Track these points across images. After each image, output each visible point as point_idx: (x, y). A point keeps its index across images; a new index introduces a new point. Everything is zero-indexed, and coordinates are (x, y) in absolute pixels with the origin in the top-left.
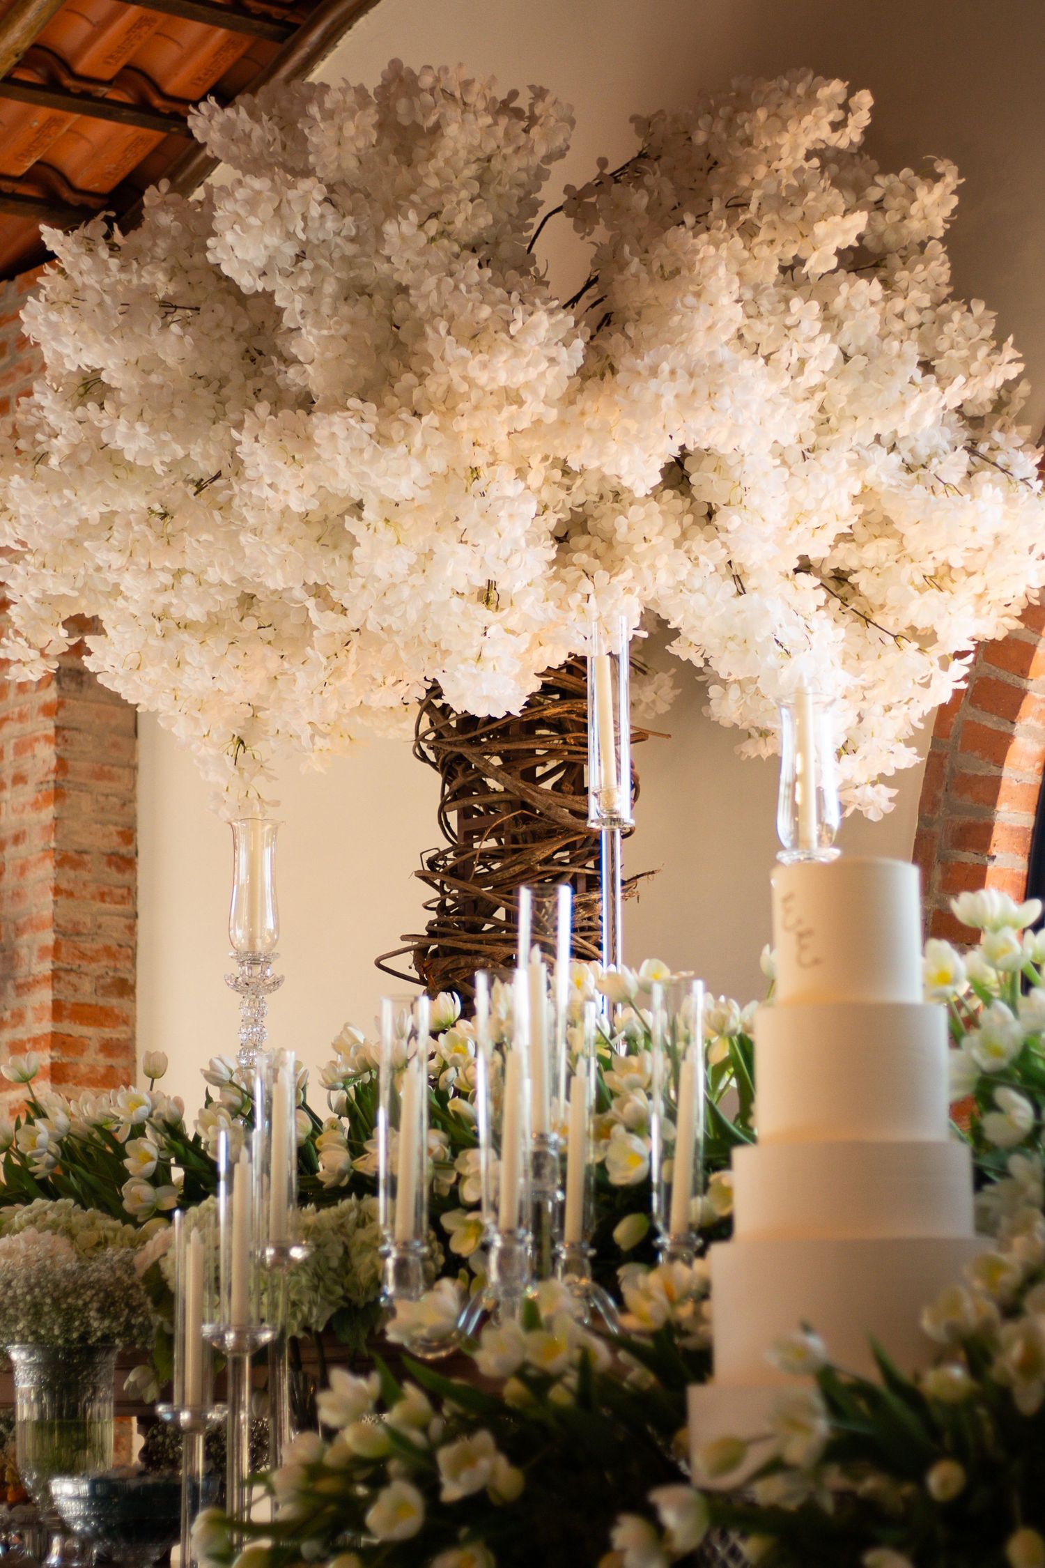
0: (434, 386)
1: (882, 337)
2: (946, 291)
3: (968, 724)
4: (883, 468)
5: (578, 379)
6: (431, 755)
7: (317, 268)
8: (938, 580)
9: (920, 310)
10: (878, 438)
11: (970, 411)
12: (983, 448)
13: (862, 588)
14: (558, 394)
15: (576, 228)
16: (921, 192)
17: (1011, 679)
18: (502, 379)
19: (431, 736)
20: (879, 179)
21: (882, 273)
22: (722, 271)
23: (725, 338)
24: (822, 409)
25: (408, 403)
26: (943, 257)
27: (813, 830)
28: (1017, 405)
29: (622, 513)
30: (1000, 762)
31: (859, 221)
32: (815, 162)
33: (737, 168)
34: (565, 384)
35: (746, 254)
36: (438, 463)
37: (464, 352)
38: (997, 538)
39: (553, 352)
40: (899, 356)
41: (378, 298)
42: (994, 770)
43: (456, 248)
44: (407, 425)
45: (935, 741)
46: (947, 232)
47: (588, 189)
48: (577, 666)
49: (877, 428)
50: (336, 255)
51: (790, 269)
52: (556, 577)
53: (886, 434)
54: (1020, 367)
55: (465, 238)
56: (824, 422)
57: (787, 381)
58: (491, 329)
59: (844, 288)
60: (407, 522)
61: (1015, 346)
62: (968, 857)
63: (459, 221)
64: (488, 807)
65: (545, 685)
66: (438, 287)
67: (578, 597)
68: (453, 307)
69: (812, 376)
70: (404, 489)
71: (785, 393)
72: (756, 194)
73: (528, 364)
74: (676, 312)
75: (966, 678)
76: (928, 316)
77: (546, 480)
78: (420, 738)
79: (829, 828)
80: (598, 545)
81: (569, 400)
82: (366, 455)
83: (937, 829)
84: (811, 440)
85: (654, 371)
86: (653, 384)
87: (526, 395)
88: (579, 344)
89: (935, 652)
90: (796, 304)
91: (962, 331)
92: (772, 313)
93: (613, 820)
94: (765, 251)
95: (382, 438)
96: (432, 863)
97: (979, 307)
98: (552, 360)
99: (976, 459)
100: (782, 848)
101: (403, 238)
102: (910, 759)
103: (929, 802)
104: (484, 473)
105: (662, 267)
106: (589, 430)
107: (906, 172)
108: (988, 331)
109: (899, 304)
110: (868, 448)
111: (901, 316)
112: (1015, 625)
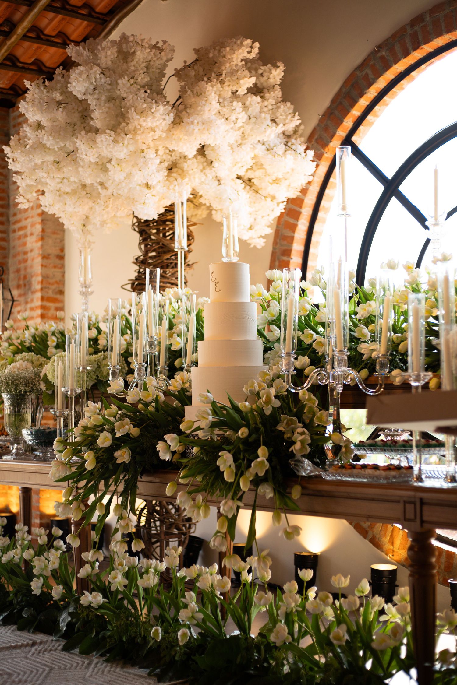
0: (131, 126)
1: (260, 112)
2: (280, 99)
3: (286, 221)
4: (260, 150)
5: (172, 125)
6: (137, 229)
7: (100, 93)
8: (276, 181)
9: (272, 105)
10: (259, 141)
11: (287, 133)
12: (289, 144)
13: (255, 183)
14: (166, 129)
15: (178, 80)
16: (273, 71)
17: (297, 209)
18: (149, 125)
19: (137, 224)
20: (262, 68)
21: (262, 94)
22: (213, 94)
23: (214, 113)
24: (243, 133)
25: (124, 131)
26: (279, 90)
27: (232, 252)
28: (300, 132)
29: (186, 162)
30: (294, 232)
31: (253, 80)
32: (243, 63)
33: (222, 64)
34: (168, 126)
35: (221, 89)
36: (132, 148)
37: (138, 117)
38: (293, 170)
39: (164, 117)
40: (265, 118)
41: (117, 101)
42: (292, 234)
43: (139, 87)
44: (123, 138)
45: (277, 226)
46: (281, 83)
47: (181, 69)
48: (172, 205)
49: (258, 139)
50: (105, 89)
51: (234, 93)
52: (167, 180)
53: (261, 140)
54: (300, 121)
55: (142, 84)
56: (243, 136)
57: (232, 125)
58: (147, 110)
59: (249, 99)
60: (124, 165)
61: (298, 115)
62: (285, 258)
63: (139, 79)
64: (153, 243)
65: (166, 210)
66: (132, 98)
67: (173, 185)
68: (137, 104)
69: (240, 124)
70: (122, 156)
71: (232, 128)
72: (224, 72)
73: (157, 121)
74: (200, 105)
75: (284, 209)
76: (274, 106)
77: (165, 153)
78: (133, 225)
79: (236, 252)
80: (180, 172)
81: (169, 130)
82: (111, 146)
83: (277, 250)
84: (240, 142)
85: (192, 123)
86: (192, 126)
87: (156, 129)
88: (172, 115)
89: (275, 201)
90: (235, 103)
91: (283, 111)
92: (228, 106)
93: (181, 248)
94: (227, 88)
95: (115, 141)
96: (137, 259)
97: (289, 104)
98: (164, 119)
99: (287, 147)
100: (223, 257)
101: (124, 84)
102: (269, 231)
103: (275, 243)
104: (145, 151)
105: (197, 92)
106: (174, 139)
107: (269, 65)
108: (291, 111)
109: (266, 103)
110: (256, 144)
111: (266, 107)
112: (299, 194)
